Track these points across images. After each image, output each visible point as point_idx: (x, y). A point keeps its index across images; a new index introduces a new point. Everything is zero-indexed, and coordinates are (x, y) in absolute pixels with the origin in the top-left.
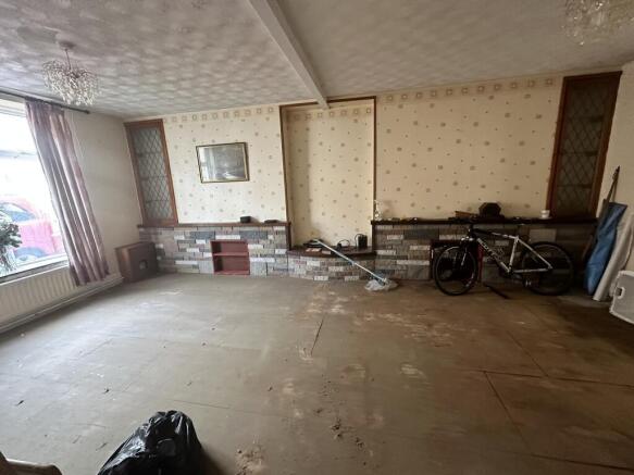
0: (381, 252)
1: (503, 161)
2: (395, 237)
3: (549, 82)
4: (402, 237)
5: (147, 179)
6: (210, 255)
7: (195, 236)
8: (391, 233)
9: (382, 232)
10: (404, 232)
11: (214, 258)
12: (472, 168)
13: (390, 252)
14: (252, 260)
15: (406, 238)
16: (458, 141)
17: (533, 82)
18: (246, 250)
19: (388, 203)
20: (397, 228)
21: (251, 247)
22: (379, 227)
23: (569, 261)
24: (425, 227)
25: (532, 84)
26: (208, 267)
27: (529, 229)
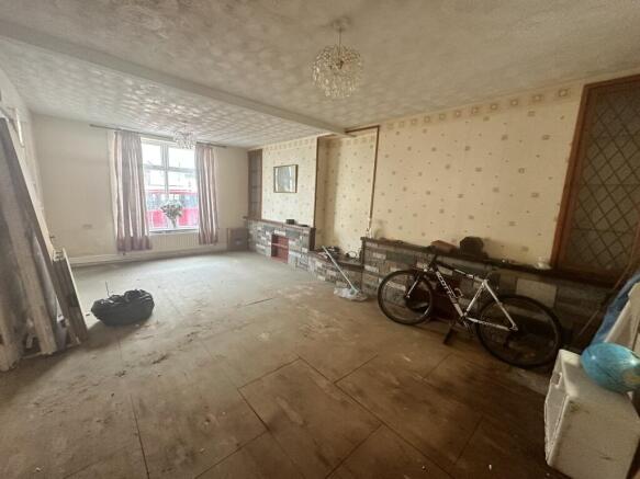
0: (367, 267)
1: (496, 190)
2: (379, 256)
3: (563, 94)
4: (384, 257)
5: (255, 187)
6: (270, 244)
7: (266, 229)
8: (376, 251)
9: (370, 249)
10: (387, 253)
11: (273, 246)
12: (461, 196)
13: (374, 270)
14: (290, 253)
15: (387, 259)
16: (448, 167)
17: (540, 96)
18: (287, 244)
19: (381, 222)
20: (381, 247)
21: (290, 242)
22: (368, 244)
23: (555, 332)
24: (405, 251)
25: (538, 99)
26: (269, 251)
27: (517, 278)
